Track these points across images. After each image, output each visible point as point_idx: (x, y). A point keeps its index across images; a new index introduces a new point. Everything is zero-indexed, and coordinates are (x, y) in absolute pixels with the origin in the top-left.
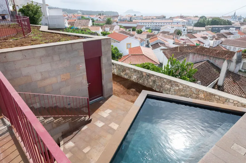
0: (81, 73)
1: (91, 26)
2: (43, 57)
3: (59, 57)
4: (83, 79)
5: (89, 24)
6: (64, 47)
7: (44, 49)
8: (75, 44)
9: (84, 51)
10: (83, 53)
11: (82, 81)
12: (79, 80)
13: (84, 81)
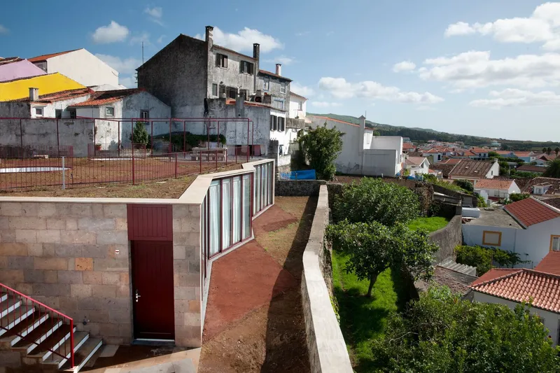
0: (117, 266)
1: (495, 177)
2: (50, 218)
3: (78, 224)
4: (120, 280)
5: (490, 172)
6: (88, 207)
7: (53, 205)
8: (111, 206)
9: (128, 222)
10: (126, 226)
11: (118, 284)
12: (111, 278)
13: (123, 286)
